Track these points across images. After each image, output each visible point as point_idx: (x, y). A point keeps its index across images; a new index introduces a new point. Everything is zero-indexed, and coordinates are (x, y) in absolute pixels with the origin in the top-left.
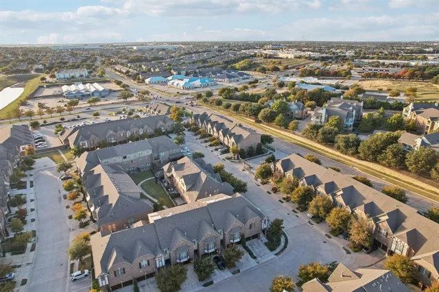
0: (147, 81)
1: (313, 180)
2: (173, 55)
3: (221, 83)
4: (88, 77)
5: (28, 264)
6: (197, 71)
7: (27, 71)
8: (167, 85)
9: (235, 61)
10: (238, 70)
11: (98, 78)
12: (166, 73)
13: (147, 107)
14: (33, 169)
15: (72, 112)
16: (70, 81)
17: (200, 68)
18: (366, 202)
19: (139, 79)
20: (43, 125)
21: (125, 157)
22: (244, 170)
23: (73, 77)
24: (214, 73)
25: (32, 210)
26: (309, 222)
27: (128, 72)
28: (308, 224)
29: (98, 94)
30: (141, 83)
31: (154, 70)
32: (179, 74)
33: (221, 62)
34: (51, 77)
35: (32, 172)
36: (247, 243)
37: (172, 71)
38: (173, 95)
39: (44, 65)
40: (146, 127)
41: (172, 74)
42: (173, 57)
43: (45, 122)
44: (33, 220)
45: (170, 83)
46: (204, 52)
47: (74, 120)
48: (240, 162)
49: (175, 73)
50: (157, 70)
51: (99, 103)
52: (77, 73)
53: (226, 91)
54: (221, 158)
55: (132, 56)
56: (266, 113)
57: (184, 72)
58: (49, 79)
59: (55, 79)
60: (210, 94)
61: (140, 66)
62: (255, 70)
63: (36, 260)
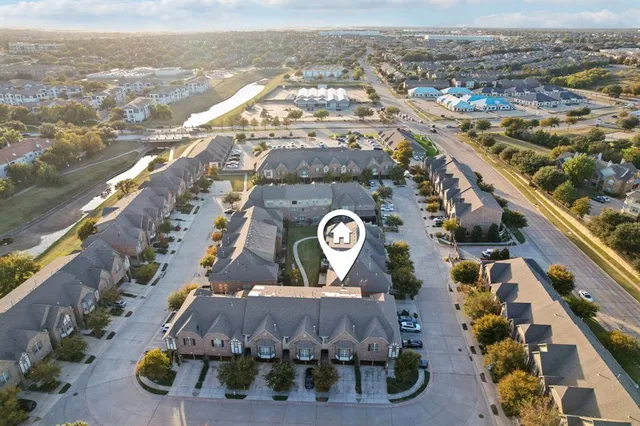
0: (410, 91)
1: (522, 312)
2: (474, 52)
3: (522, 108)
4: (339, 78)
5: (142, 297)
6: (494, 83)
7: (278, 64)
8: (435, 101)
9: (572, 70)
10: (570, 86)
11: (351, 80)
12: (446, 81)
13: (380, 134)
14: (208, 192)
15: (289, 127)
16: (314, 83)
17: (503, 78)
18: (581, 384)
19: (401, 88)
20: (249, 140)
21: (295, 203)
22: (447, 260)
23: (320, 77)
24: (519, 90)
25: (180, 240)
26: (482, 375)
27: (392, 75)
28: (479, 378)
29: (335, 105)
30: (402, 93)
31: (430, 75)
32: (463, 85)
33: (543, 71)
34: (296, 75)
35: (205, 196)
36: (363, 369)
37: (454, 80)
38: (433, 118)
39: (299, 57)
40: (352, 163)
41: (452, 85)
42: (472, 56)
43: (253, 136)
44: (173, 252)
45: (439, 99)
46: (527, 50)
47: (285, 138)
48: (452, 246)
49: (457, 84)
50: (434, 76)
51: (327, 118)
52: (327, 71)
53: (514, 124)
54: (430, 233)
55: (413, 50)
56: (546, 174)
57: (471, 84)
58: (294, 77)
59: (301, 78)
60: (484, 126)
61: (415, 68)
62: (601, 90)
63: (150, 295)
